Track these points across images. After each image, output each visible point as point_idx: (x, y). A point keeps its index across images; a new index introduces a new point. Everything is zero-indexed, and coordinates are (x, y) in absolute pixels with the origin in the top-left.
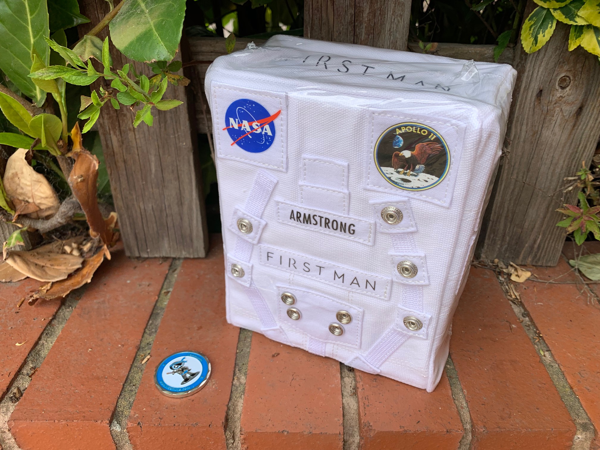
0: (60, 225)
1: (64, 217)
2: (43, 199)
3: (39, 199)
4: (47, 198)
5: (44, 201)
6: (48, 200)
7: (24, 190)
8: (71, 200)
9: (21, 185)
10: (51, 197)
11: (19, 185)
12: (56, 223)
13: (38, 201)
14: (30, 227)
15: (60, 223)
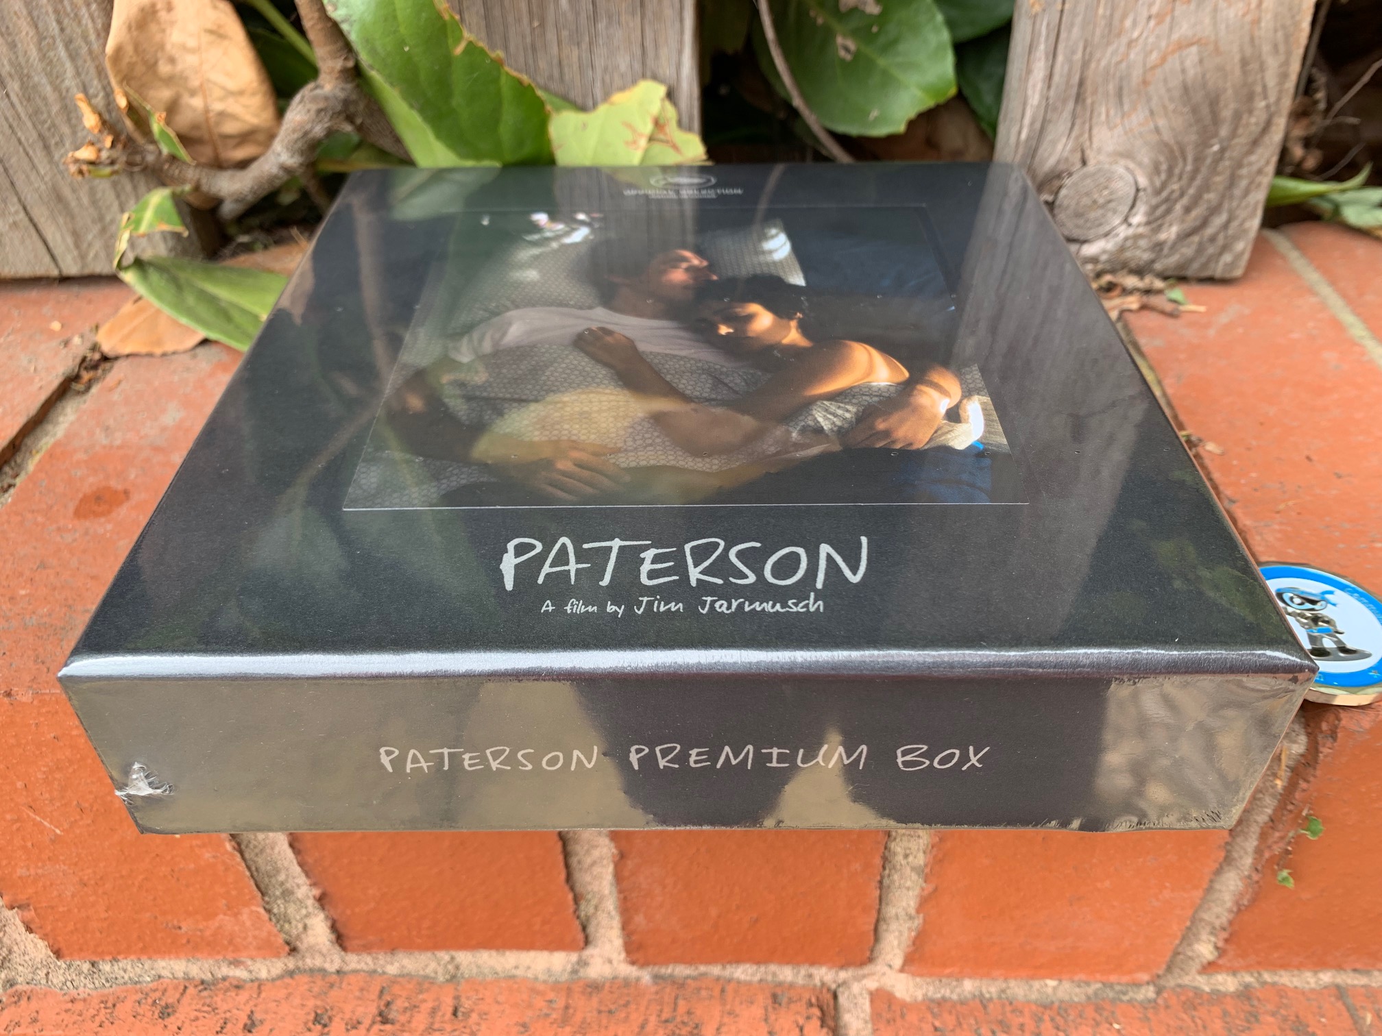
0: (286, 178)
1: (299, 144)
2: (231, 100)
3: (221, 99)
4: (241, 93)
5: (232, 106)
6: (245, 100)
7: (179, 67)
8: (318, 91)
9: (168, 47)
10: (253, 94)
11: (162, 47)
12: (275, 170)
13: (217, 106)
14: (197, 188)
15: (286, 169)
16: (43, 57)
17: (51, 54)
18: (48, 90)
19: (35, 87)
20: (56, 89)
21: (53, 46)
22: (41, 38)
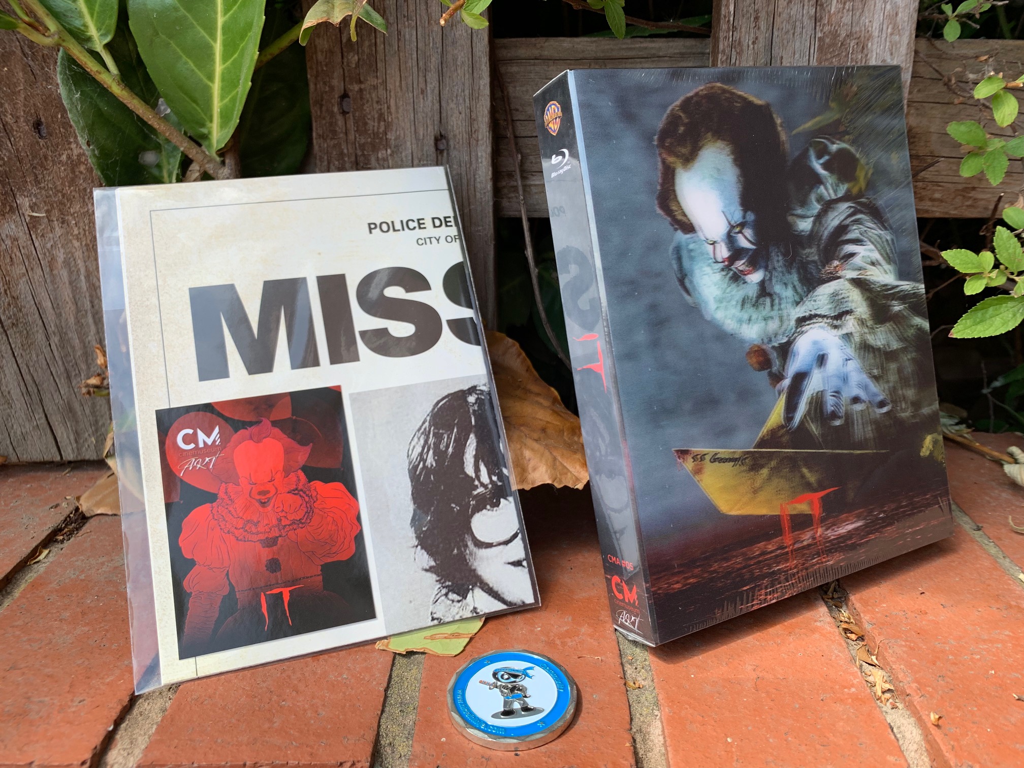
16: (78, 322)
17: (83, 321)
18: (76, 342)
19: (69, 340)
20: (82, 341)
21: (85, 316)
22: (78, 310)
